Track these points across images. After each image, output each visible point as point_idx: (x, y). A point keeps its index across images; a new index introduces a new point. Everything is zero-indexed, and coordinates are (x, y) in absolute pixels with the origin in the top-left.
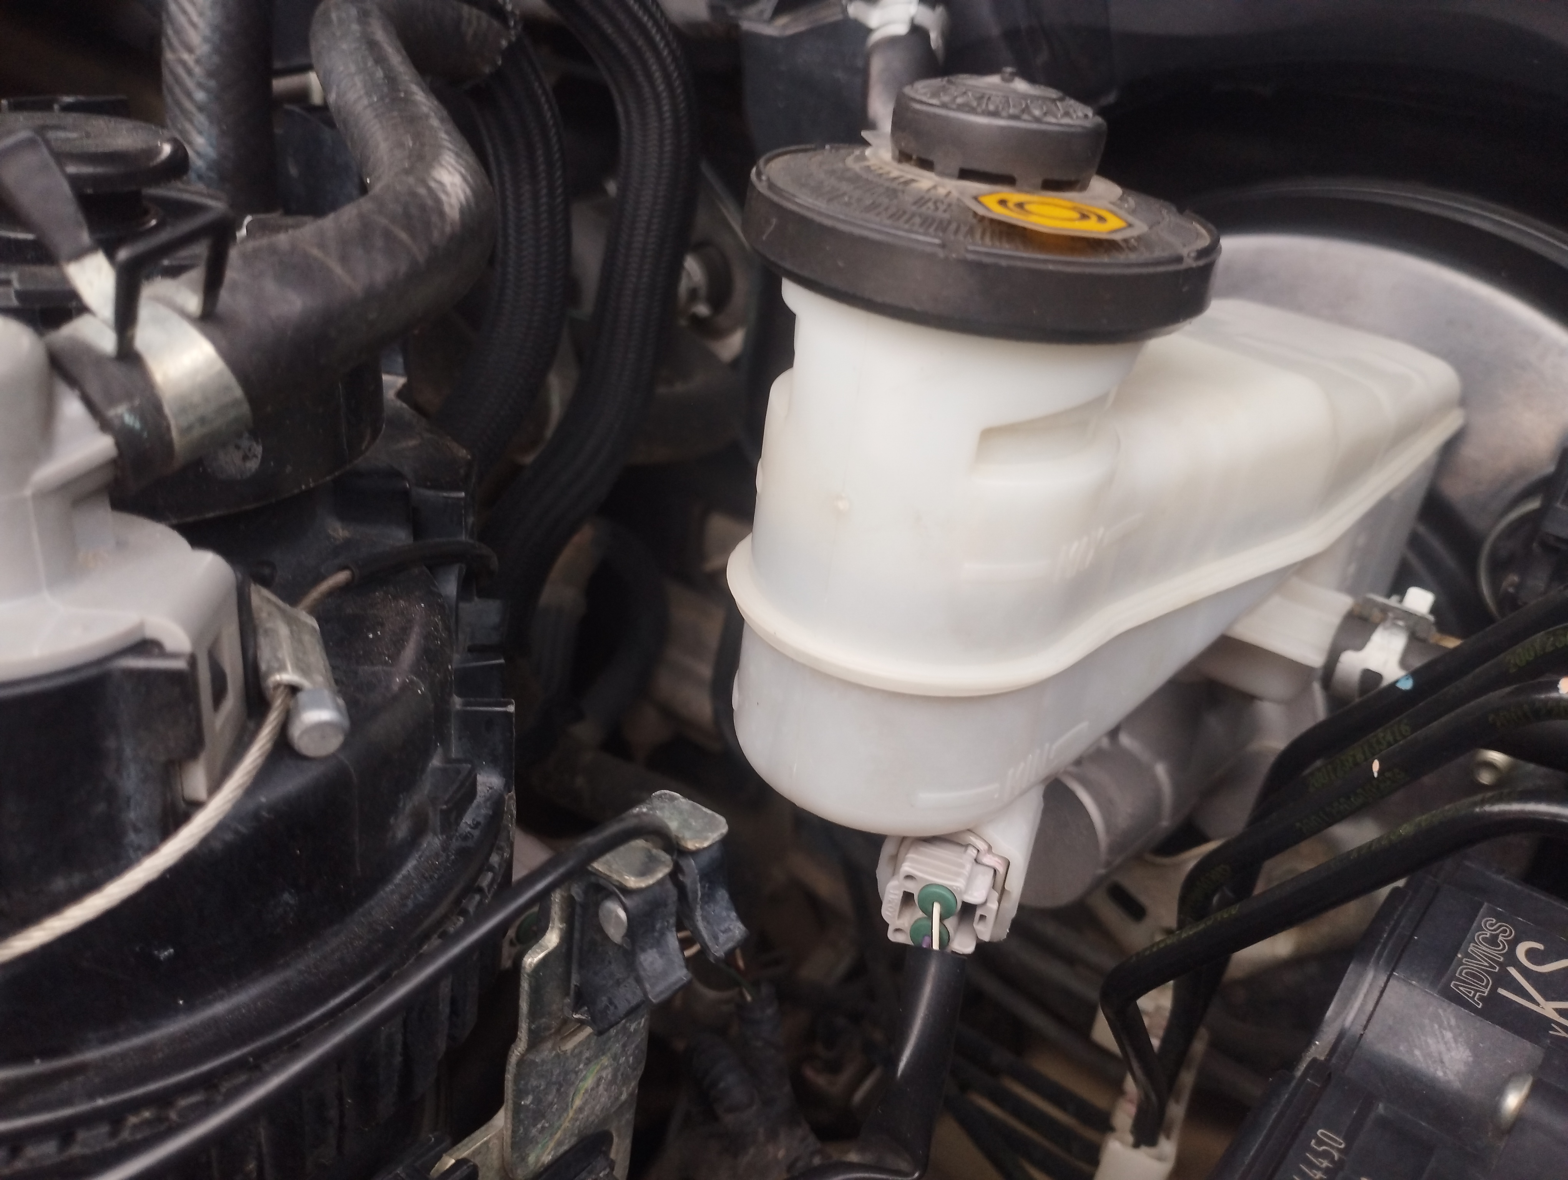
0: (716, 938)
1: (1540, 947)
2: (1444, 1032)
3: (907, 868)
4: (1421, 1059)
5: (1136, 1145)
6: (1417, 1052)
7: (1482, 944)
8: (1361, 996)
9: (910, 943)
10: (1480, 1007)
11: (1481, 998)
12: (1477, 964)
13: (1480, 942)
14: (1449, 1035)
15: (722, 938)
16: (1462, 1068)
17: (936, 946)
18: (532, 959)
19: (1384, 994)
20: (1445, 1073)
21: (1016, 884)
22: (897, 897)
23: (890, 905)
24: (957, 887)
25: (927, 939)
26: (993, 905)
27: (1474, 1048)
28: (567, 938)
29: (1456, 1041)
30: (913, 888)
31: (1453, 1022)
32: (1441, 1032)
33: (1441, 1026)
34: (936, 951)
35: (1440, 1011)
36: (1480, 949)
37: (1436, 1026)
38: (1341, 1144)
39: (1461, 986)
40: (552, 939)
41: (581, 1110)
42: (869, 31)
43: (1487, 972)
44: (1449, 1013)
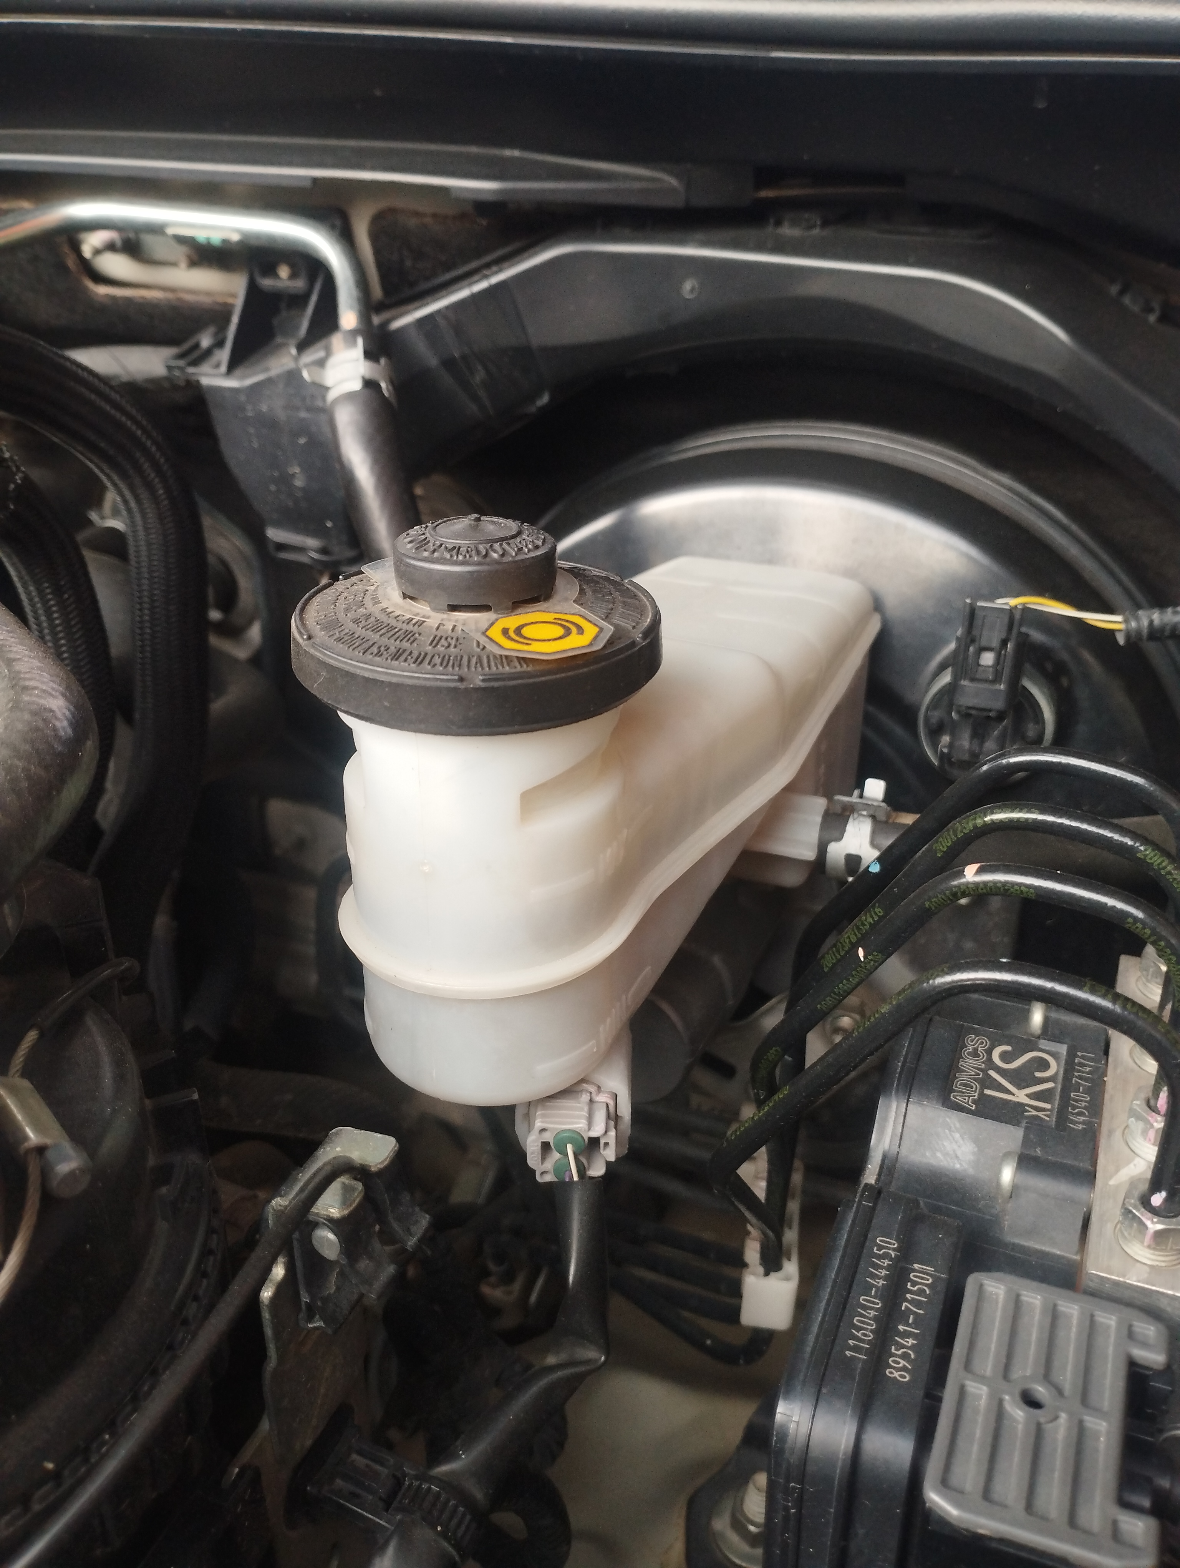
1: (1008, 1048)
2: (953, 1134)
4: (942, 1158)
5: (767, 1274)
6: (939, 1154)
7: (968, 1058)
8: (891, 1123)
9: (556, 1180)
10: (973, 1108)
11: (974, 1102)
12: (966, 1075)
13: (966, 1057)
14: (957, 1136)
16: (971, 1157)
19: (906, 1117)
20: (960, 1164)
21: (625, 1110)
22: (536, 1148)
23: (533, 1155)
24: (581, 1128)
25: (567, 1174)
27: (976, 1141)
29: (963, 1139)
31: (958, 1125)
32: (951, 1135)
33: (950, 1131)
34: (577, 1181)
35: (948, 1120)
36: (966, 1062)
37: (947, 1131)
38: (894, 1244)
39: (960, 1096)
43: (975, 1079)
44: (953, 1118)
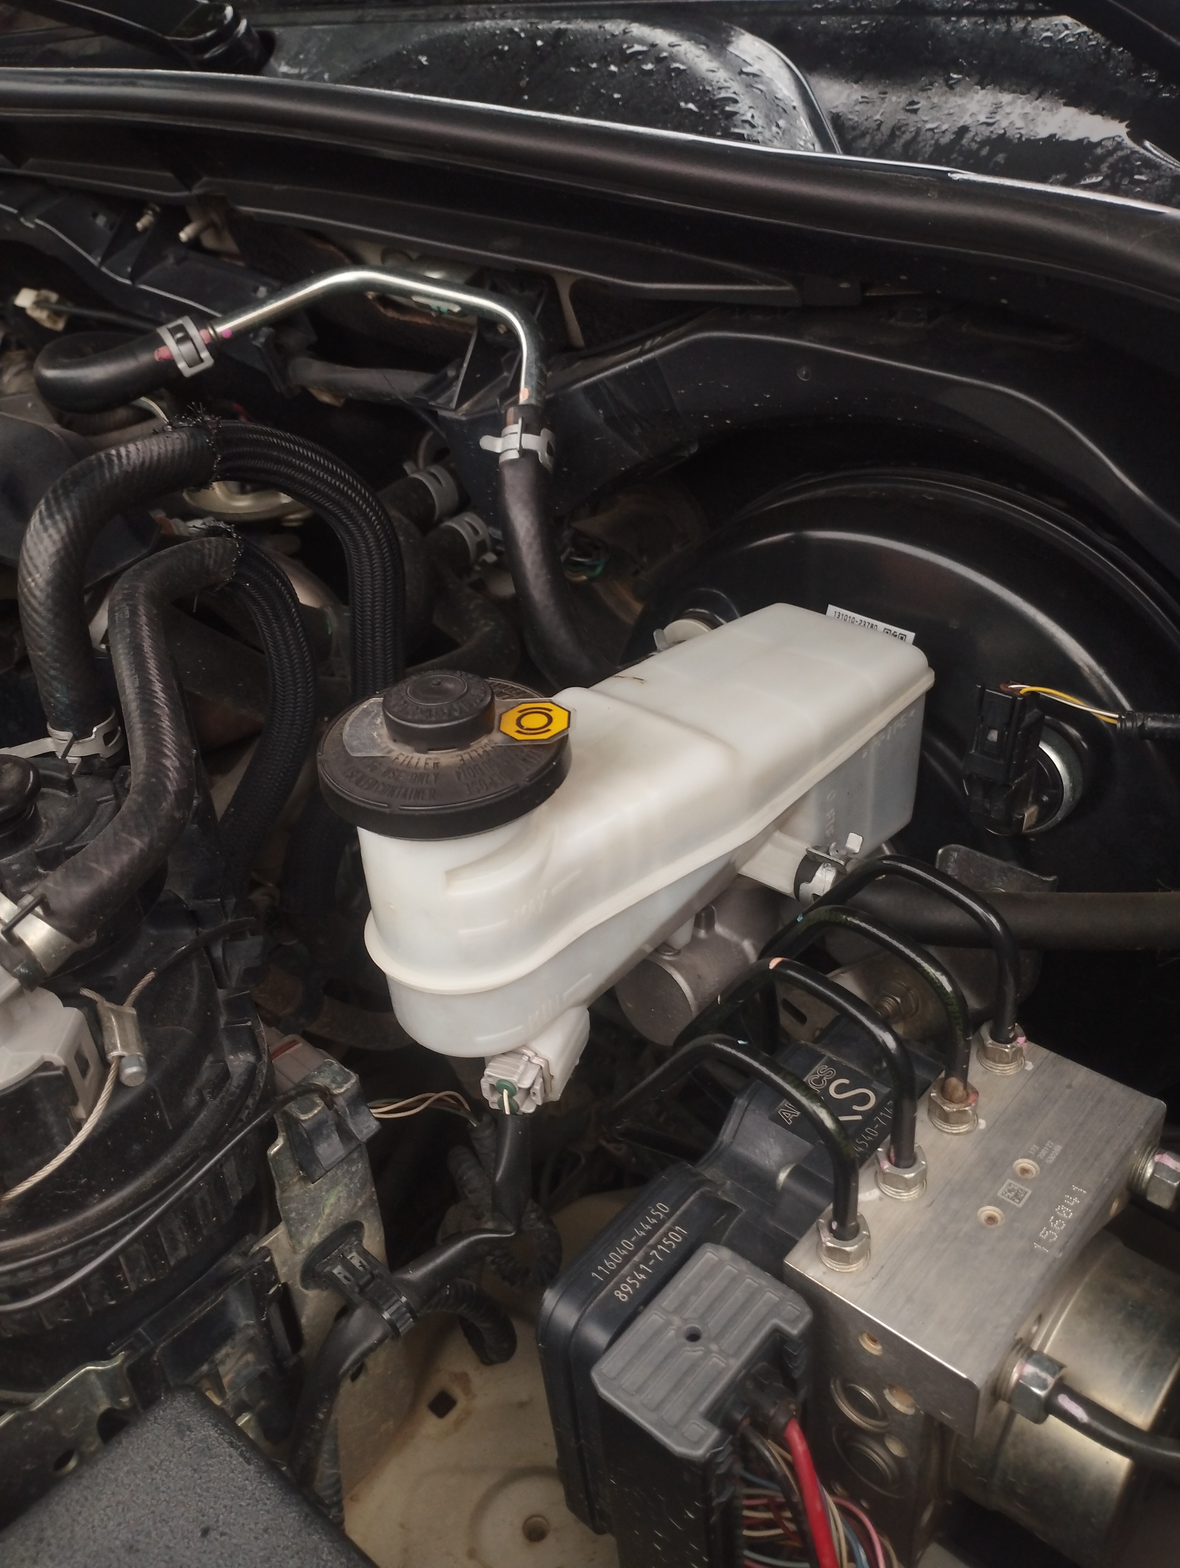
0: (361, 1132)
15: (365, 1131)
17: (508, 1109)
18: (273, 1151)
26: (539, 1087)
30: (492, 1081)
40: (280, 1140)
41: (330, 1214)
42: (498, 455)
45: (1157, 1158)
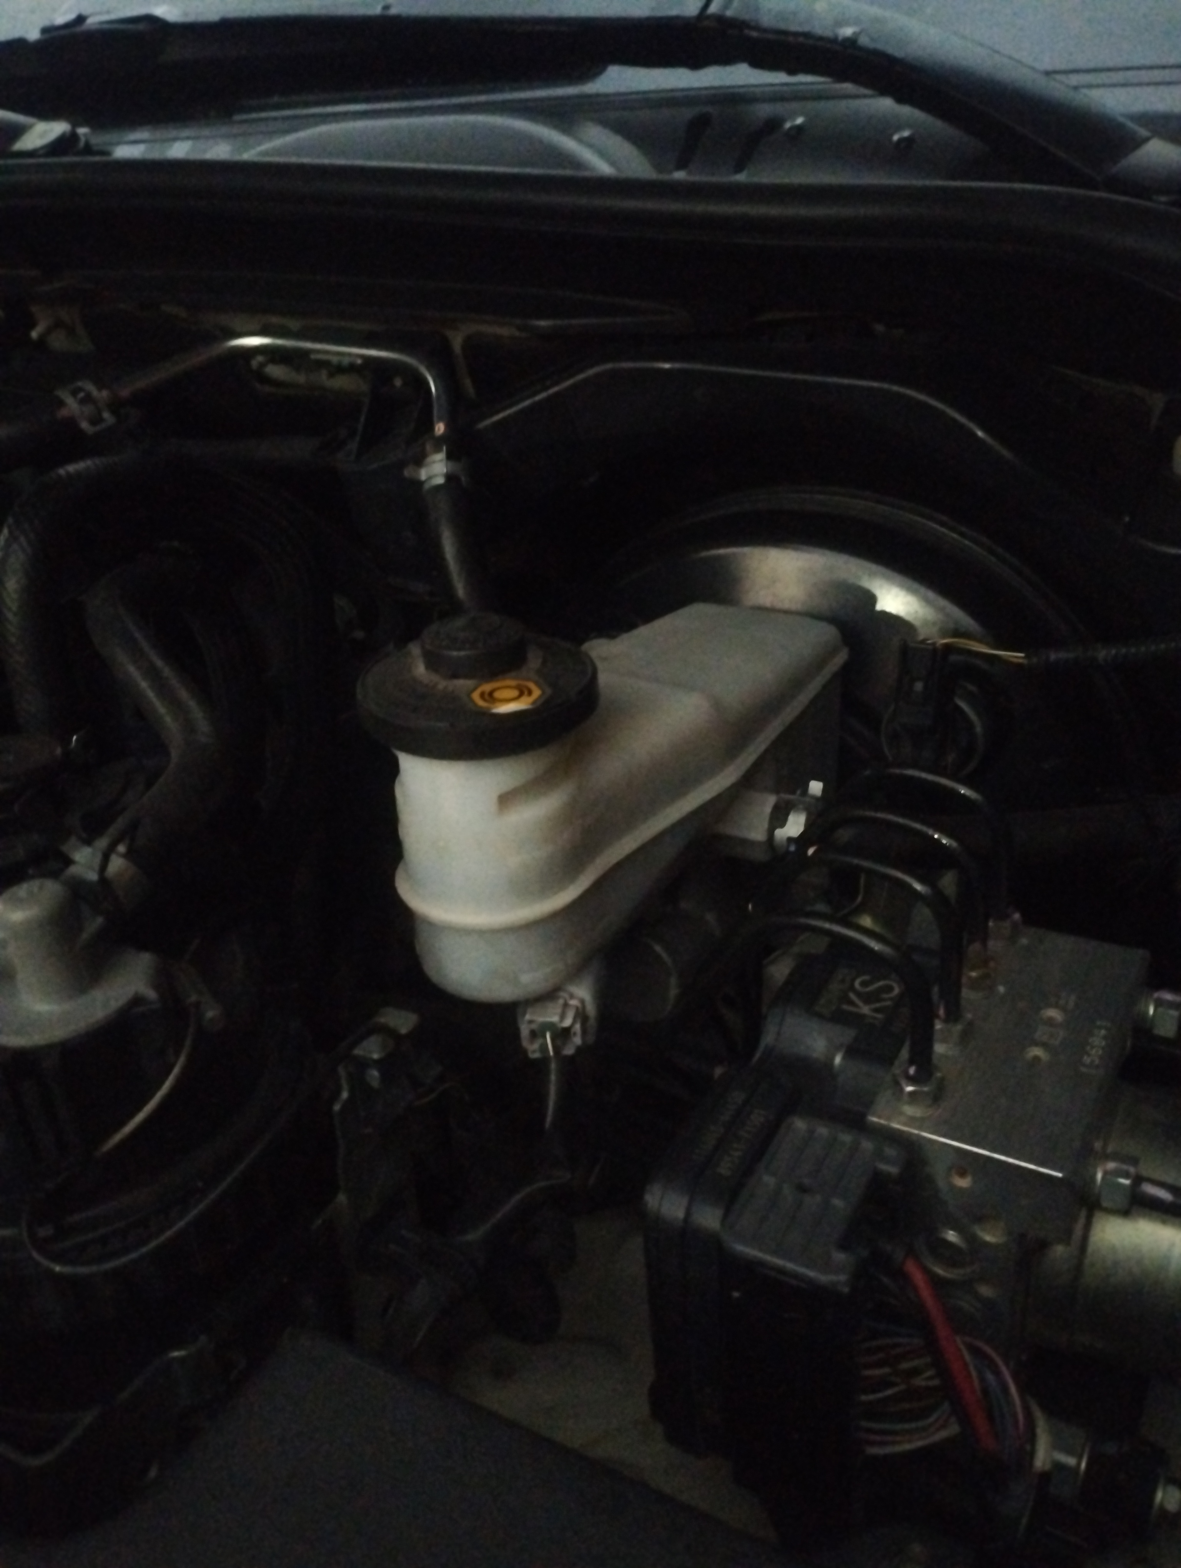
3: (528, 1017)
17: (551, 1053)
18: (337, 1107)
26: (578, 1027)
28: (352, 1091)
30: (534, 1026)
40: (345, 1095)
41: (382, 1185)
42: (421, 483)
45: (1156, 995)
